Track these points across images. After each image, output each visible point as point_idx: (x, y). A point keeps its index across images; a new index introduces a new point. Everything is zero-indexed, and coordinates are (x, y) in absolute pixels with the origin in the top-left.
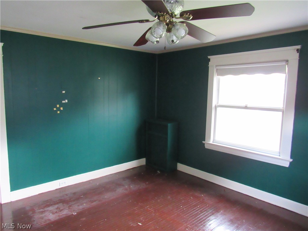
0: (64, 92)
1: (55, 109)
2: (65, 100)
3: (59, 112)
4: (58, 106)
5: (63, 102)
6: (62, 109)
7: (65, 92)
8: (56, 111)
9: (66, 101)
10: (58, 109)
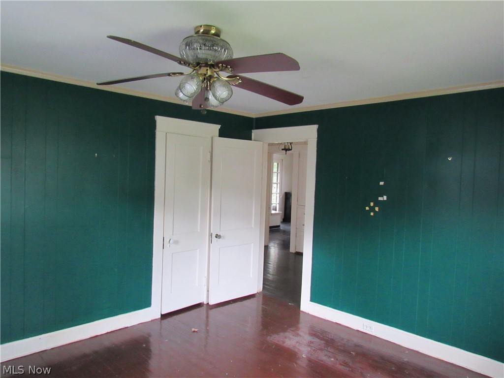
0: (382, 183)
1: (367, 208)
2: (383, 197)
3: (372, 214)
4: (372, 204)
5: (380, 199)
6: (377, 209)
7: (384, 183)
8: (369, 212)
9: (385, 198)
10: (373, 209)
